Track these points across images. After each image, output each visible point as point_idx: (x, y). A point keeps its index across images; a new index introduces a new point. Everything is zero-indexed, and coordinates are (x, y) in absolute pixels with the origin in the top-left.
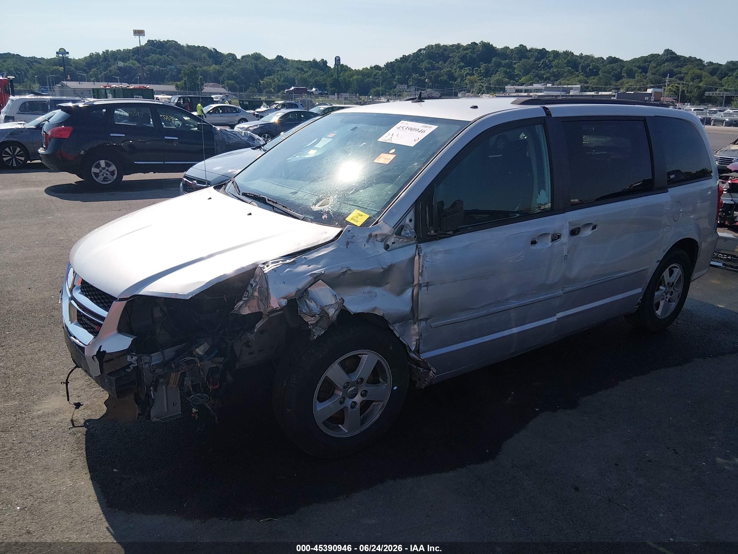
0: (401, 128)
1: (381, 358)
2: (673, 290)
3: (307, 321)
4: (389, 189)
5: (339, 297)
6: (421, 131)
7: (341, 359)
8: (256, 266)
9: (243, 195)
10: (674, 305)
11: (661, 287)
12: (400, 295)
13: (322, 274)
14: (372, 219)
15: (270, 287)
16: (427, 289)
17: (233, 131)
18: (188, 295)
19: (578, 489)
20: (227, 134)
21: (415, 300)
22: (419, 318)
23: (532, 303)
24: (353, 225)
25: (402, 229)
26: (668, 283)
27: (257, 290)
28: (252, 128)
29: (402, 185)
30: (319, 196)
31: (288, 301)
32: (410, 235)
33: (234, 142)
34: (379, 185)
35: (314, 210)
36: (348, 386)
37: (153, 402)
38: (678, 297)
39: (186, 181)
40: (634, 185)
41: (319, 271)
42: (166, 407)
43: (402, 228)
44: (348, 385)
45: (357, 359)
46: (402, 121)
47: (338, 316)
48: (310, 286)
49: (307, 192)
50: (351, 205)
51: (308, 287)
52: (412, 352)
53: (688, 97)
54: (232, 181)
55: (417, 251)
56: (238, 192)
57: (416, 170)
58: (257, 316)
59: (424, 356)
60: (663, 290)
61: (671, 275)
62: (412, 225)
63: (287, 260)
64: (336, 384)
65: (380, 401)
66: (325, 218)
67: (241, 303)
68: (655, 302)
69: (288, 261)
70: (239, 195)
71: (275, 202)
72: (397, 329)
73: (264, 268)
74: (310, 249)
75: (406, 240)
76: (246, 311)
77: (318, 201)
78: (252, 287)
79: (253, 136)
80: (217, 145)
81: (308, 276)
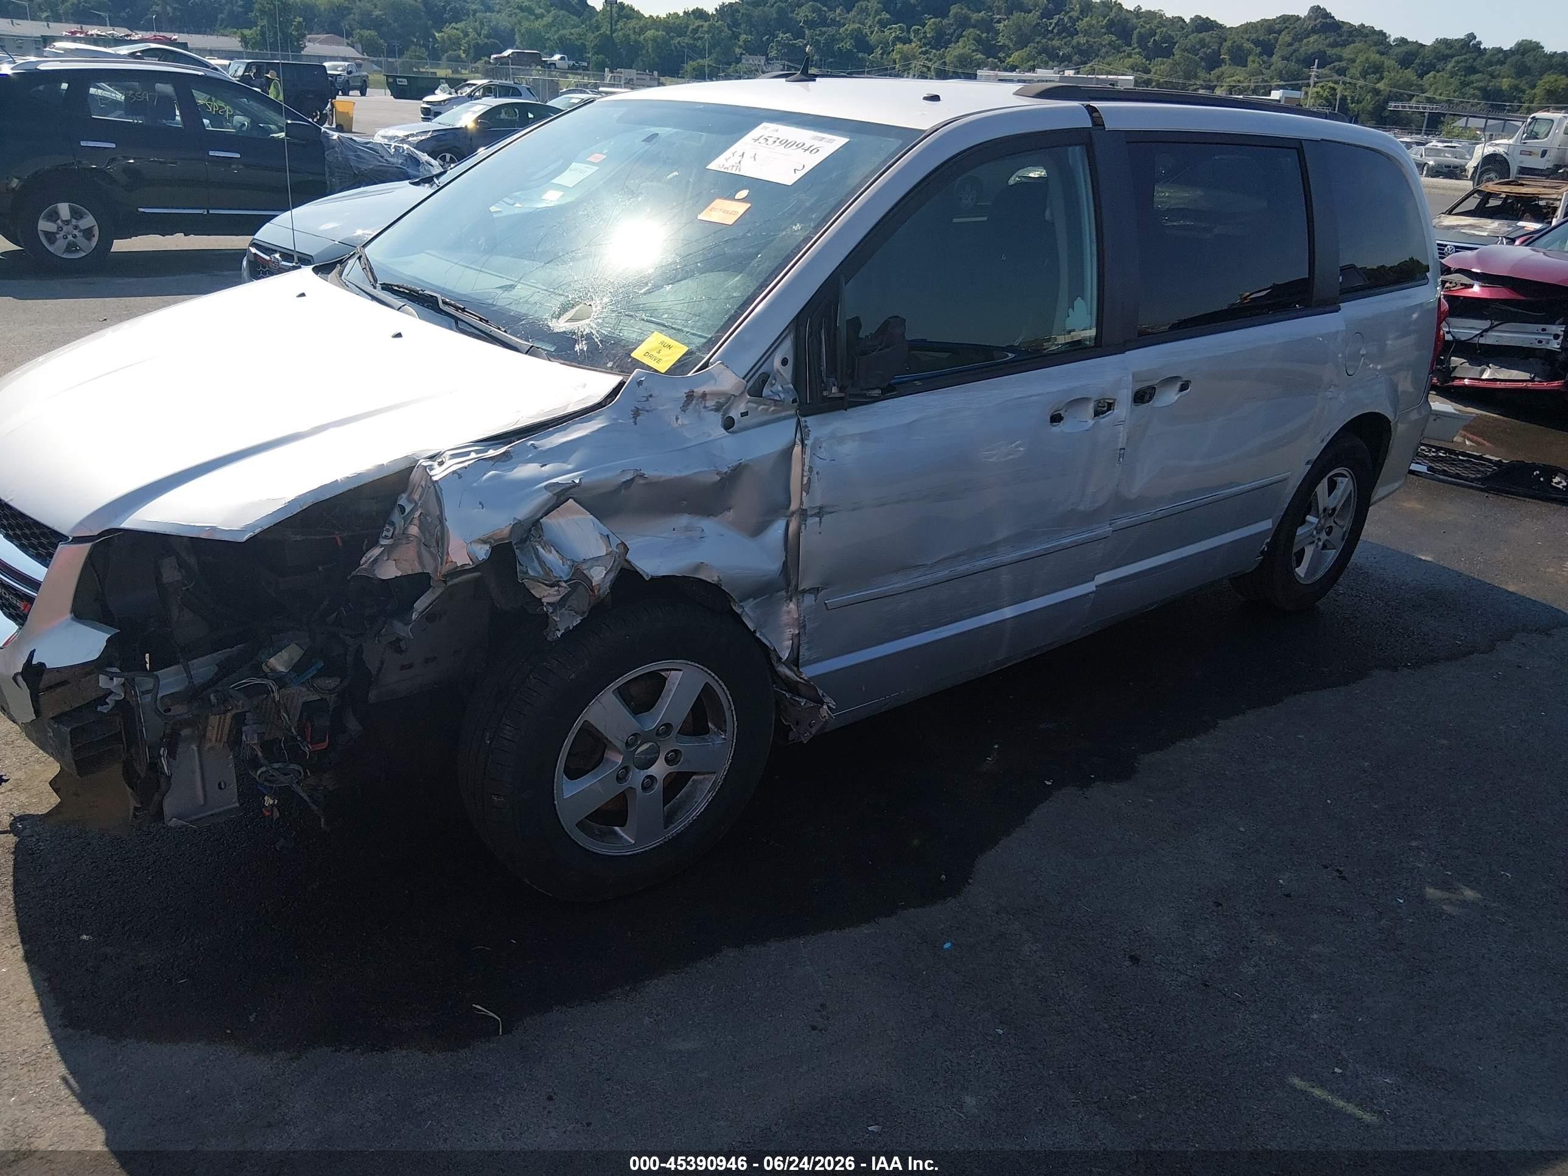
0: (761, 140)
1: (713, 677)
2: (1333, 525)
3: (538, 597)
4: (735, 284)
5: (615, 541)
6: (811, 149)
7: (621, 681)
8: (411, 463)
9: (383, 289)
10: (1332, 555)
11: (1309, 518)
12: (759, 534)
13: (575, 485)
14: (694, 357)
15: (447, 514)
16: (820, 522)
17: (369, 143)
18: (243, 531)
19: (1139, 960)
20: (355, 150)
21: (791, 547)
22: (801, 588)
23: (1048, 553)
24: (649, 368)
25: (764, 382)
26: (1325, 510)
27: (416, 522)
28: (415, 138)
29: (765, 276)
30: (568, 296)
31: (493, 548)
32: (782, 396)
33: (371, 167)
34: (714, 277)
35: (556, 330)
36: (636, 740)
37: (169, 784)
38: (1343, 539)
39: (255, 254)
40: (1251, 297)
41: (569, 479)
42: (200, 793)
43: (764, 379)
44: (636, 738)
45: (657, 682)
46: (765, 124)
47: (615, 585)
48: (546, 514)
49: (539, 285)
50: (643, 320)
51: (540, 515)
52: (784, 664)
53: (1354, 111)
54: (358, 256)
55: (799, 435)
56: (372, 280)
57: (799, 241)
58: (419, 582)
59: (809, 672)
60: (1312, 523)
61: (1330, 492)
62: (787, 373)
63: (489, 449)
64: (607, 738)
65: (708, 773)
66: (582, 350)
67: (376, 551)
68: (1295, 549)
69: (492, 453)
70: (375, 288)
71: (460, 308)
72: (749, 613)
73: (431, 469)
74: (547, 424)
75: (773, 408)
76: (389, 571)
77: (564, 309)
78: (403, 514)
79: (415, 156)
80: (332, 174)
81: (541, 488)
